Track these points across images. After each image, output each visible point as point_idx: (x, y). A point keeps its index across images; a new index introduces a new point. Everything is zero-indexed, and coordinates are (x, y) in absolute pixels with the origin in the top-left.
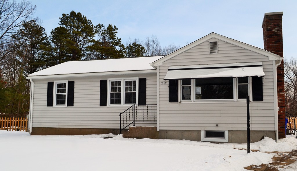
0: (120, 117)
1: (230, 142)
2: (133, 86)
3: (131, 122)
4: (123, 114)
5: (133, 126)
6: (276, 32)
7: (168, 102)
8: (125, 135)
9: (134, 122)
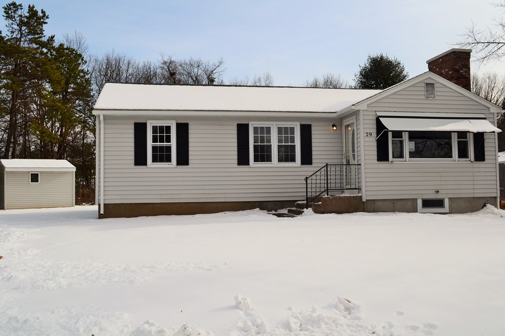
0: (307, 182)
1: (451, 212)
2: (289, 135)
3: (323, 190)
4: (310, 178)
5: (326, 196)
6: (464, 74)
7: (376, 161)
8: (315, 210)
9: (327, 189)
